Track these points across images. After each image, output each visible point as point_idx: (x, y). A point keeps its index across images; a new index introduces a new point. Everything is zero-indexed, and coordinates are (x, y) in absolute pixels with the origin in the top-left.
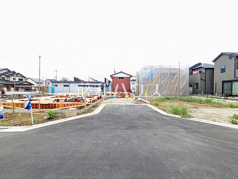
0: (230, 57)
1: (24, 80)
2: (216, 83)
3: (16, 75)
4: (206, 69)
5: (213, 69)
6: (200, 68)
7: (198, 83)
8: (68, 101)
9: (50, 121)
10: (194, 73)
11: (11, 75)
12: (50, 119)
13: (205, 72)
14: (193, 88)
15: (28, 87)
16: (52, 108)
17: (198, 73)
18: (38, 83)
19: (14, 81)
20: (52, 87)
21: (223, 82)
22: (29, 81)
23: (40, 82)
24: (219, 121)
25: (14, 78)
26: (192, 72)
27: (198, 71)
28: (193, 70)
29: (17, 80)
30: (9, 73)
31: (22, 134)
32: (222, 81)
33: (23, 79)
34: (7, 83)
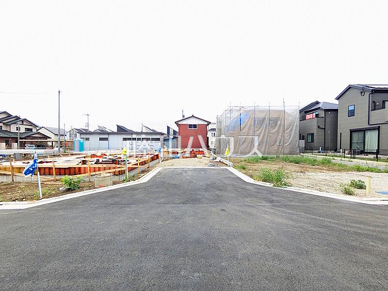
0: (362, 92)
1: (34, 130)
2: (341, 133)
3: (21, 123)
4: (326, 111)
5: (337, 110)
6: (317, 109)
7: (313, 134)
8: (101, 163)
9: (68, 194)
10: (308, 117)
11: (13, 122)
12: (69, 190)
13: (324, 116)
14: (306, 142)
15: (40, 142)
16: (75, 175)
17: (314, 117)
18: (57, 135)
19: (17, 131)
20: (80, 141)
21: (352, 131)
22: (42, 131)
23: (59, 133)
24: (327, 191)
25: (17, 128)
26: (305, 116)
27: (314, 114)
28: (306, 112)
29: (23, 130)
30: (10, 119)
31: (22, 213)
32: (350, 130)
33: (32, 129)
34: (5, 136)
